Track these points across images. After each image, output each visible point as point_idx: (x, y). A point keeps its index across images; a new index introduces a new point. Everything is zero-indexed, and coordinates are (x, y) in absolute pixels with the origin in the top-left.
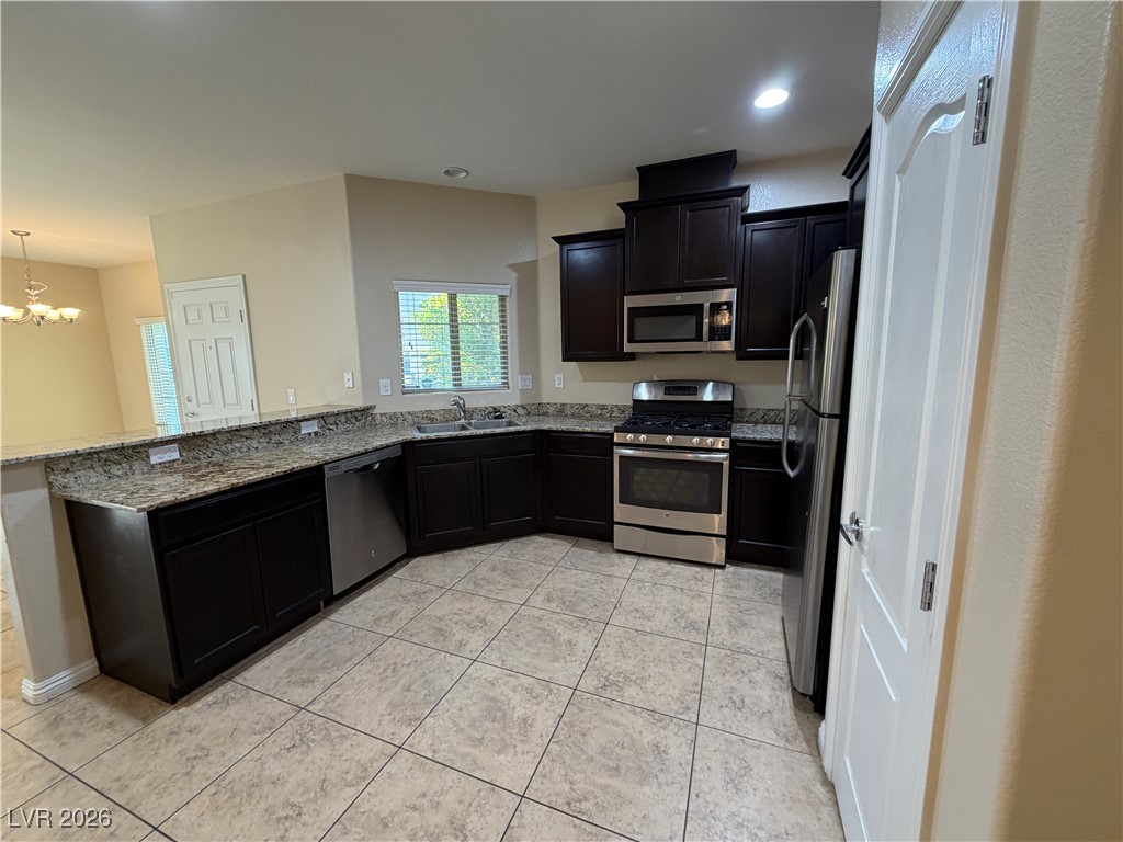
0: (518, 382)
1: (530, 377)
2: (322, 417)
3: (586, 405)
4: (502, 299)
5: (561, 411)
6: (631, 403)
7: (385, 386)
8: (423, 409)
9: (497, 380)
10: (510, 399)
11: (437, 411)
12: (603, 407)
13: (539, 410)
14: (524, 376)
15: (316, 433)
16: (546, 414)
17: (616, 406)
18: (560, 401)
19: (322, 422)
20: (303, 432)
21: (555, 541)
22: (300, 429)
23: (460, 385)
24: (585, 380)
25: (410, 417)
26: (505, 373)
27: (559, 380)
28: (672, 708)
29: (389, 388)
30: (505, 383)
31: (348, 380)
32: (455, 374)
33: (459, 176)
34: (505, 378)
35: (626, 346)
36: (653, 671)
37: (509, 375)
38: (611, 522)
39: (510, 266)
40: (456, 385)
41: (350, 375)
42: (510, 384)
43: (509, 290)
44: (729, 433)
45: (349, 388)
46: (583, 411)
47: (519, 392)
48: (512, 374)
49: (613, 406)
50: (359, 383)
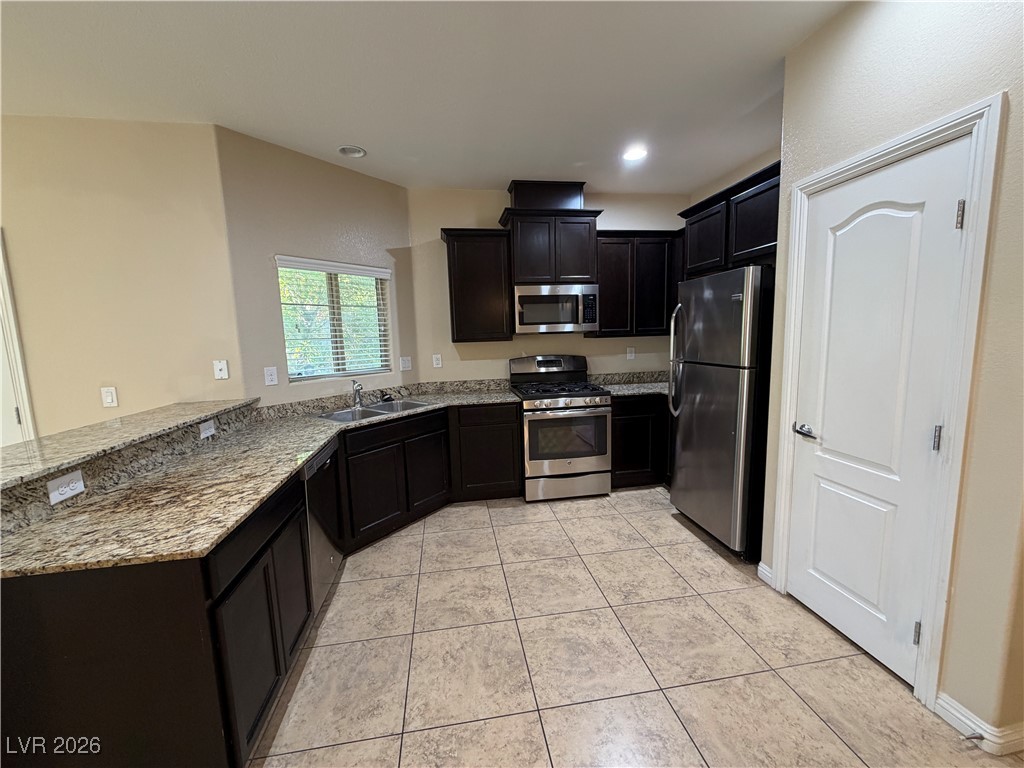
0: (399, 364)
1: (409, 358)
2: (217, 417)
3: (465, 382)
4: (380, 282)
5: (441, 389)
6: (509, 377)
7: (271, 376)
8: (314, 398)
9: (378, 364)
10: (393, 381)
11: (329, 399)
12: (481, 382)
13: (418, 390)
14: (405, 358)
15: (213, 436)
16: (425, 393)
17: (493, 380)
18: (439, 380)
19: (217, 422)
20: (202, 437)
21: (471, 507)
22: (199, 434)
23: (344, 370)
24: (462, 360)
25: (300, 408)
26: (385, 356)
27: (436, 361)
28: (677, 592)
29: (275, 377)
30: (386, 366)
31: (220, 370)
32: (338, 359)
33: (357, 155)
34: (386, 361)
35: (518, 328)
36: (642, 575)
37: (391, 357)
38: (523, 479)
39: (388, 251)
40: (339, 370)
41: (223, 364)
42: (392, 366)
43: (387, 274)
44: (608, 393)
45: (222, 379)
46: (462, 387)
47: (400, 374)
48: (394, 356)
49: (490, 381)
50: (238, 372)
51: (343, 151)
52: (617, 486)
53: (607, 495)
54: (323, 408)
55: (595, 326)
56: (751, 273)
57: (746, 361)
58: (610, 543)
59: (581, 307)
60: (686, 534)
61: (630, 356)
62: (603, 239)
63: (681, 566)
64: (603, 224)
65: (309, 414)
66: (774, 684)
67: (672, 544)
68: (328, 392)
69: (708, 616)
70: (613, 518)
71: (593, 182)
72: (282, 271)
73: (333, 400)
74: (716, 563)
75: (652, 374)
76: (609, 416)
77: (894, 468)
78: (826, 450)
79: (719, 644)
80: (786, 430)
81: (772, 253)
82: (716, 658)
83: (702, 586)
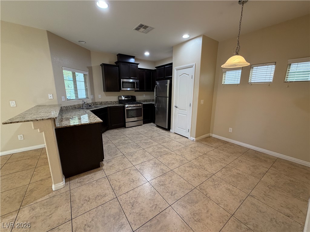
0: (91, 97)
1: (93, 95)
3: (107, 102)
4: (84, 75)
5: (101, 103)
6: (118, 100)
7: (63, 99)
8: (73, 105)
9: (85, 97)
10: (89, 101)
11: (76, 105)
12: (111, 102)
13: (96, 104)
18: (101, 101)
23: (78, 98)
24: (106, 96)
25: (70, 107)
26: (87, 94)
27: (100, 96)
28: (159, 135)
29: (64, 99)
30: (87, 97)
31: (50, 96)
32: (76, 95)
33: (83, 43)
34: (87, 96)
35: (122, 89)
36: (153, 134)
37: (89, 95)
38: (125, 123)
39: (87, 67)
40: (76, 98)
41: (51, 95)
42: (89, 97)
43: (87, 73)
44: (142, 103)
45: (51, 99)
46: (107, 103)
47: (91, 100)
48: (90, 95)
49: (113, 101)
50: (56, 98)
51: (79, 41)
52: (144, 123)
53: (142, 125)
54: (75, 107)
55: (138, 89)
56: (168, 81)
57: (168, 96)
58: (146, 131)
59: (135, 85)
60: (158, 129)
61: (144, 96)
62: (139, 70)
63: (158, 132)
64: (139, 66)
65: (72, 109)
66: (173, 141)
67: (156, 130)
68: (76, 104)
69: (164, 137)
70: (145, 128)
71: (137, 57)
72: (64, 71)
73: (77, 105)
74: (164, 131)
75: (149, 100)
76: (142, 108)
77: (186, 110)
78: (179, 109)
79: (166, 139)
80: (174, 107)
81: (171, 78)
82: (166, 140)
83: (163, 134)
